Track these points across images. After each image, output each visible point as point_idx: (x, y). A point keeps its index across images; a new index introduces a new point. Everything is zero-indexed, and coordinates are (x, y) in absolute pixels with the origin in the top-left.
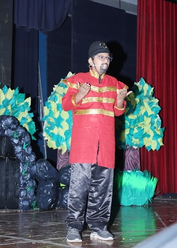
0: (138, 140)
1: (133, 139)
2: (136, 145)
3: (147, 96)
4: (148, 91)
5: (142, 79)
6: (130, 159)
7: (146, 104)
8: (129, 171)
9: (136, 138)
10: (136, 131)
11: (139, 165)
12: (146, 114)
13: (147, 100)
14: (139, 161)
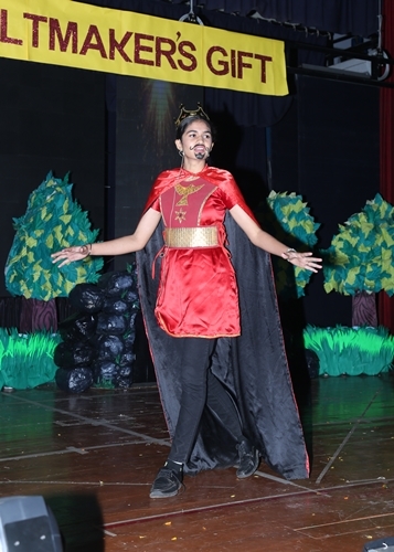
0: (373, 282)
1: (366, 280)
2: (370, 289)
3: (385, 220)
4: (387, 213)
5: (379, 196)
6: (362, 308)
7: (384, 231)
8: (355, 328)
9: (369, 279)
10: (369, 269)
11: (375, 316)
12: (384, 244)
13: (386, 224)
14: (375, 311)
